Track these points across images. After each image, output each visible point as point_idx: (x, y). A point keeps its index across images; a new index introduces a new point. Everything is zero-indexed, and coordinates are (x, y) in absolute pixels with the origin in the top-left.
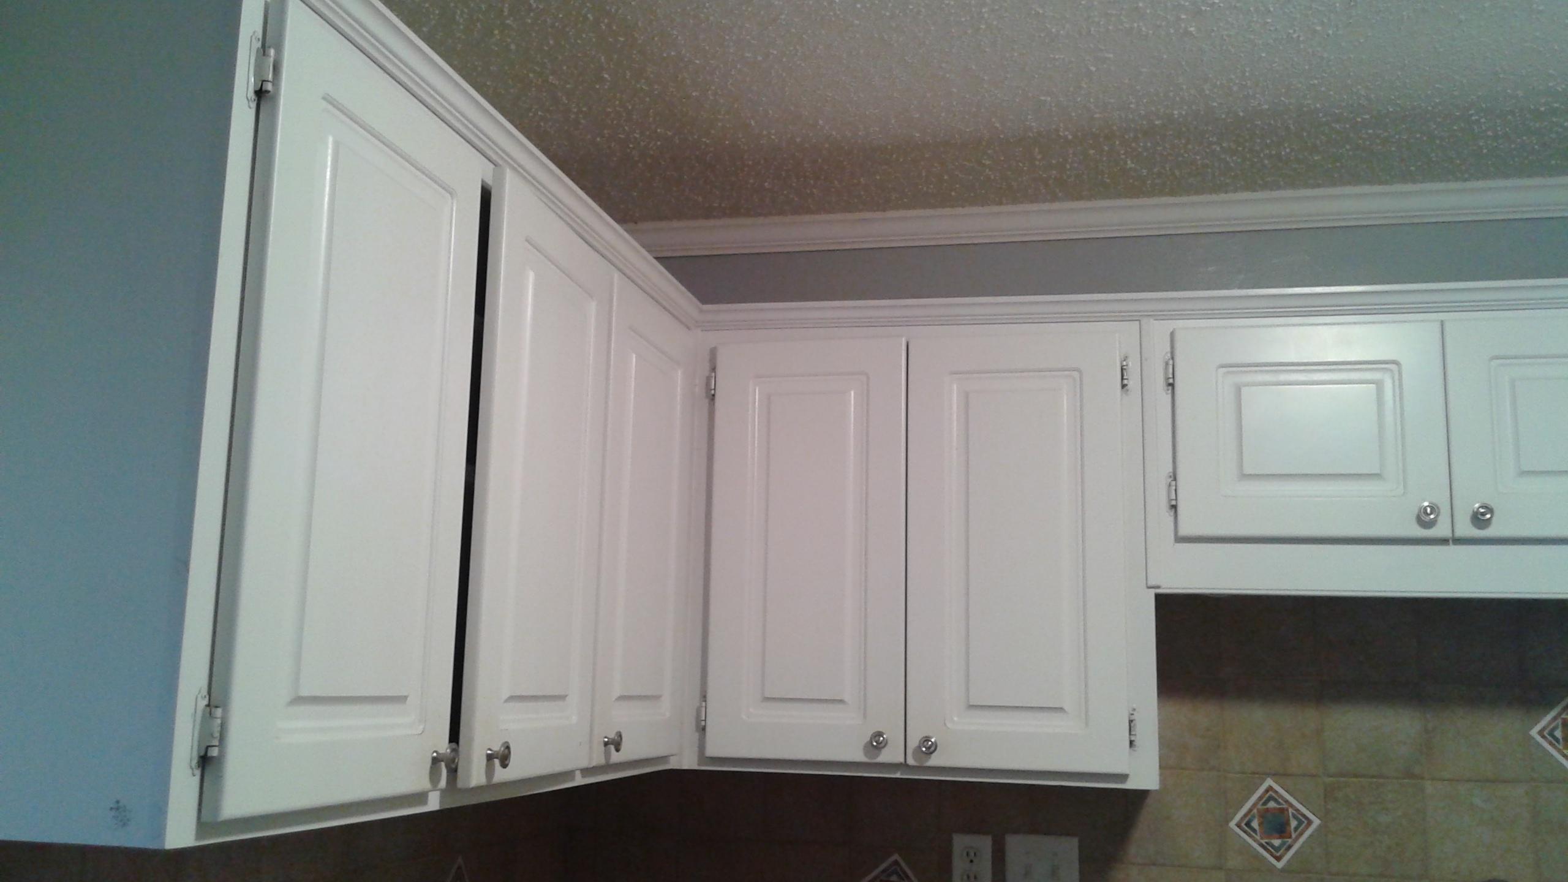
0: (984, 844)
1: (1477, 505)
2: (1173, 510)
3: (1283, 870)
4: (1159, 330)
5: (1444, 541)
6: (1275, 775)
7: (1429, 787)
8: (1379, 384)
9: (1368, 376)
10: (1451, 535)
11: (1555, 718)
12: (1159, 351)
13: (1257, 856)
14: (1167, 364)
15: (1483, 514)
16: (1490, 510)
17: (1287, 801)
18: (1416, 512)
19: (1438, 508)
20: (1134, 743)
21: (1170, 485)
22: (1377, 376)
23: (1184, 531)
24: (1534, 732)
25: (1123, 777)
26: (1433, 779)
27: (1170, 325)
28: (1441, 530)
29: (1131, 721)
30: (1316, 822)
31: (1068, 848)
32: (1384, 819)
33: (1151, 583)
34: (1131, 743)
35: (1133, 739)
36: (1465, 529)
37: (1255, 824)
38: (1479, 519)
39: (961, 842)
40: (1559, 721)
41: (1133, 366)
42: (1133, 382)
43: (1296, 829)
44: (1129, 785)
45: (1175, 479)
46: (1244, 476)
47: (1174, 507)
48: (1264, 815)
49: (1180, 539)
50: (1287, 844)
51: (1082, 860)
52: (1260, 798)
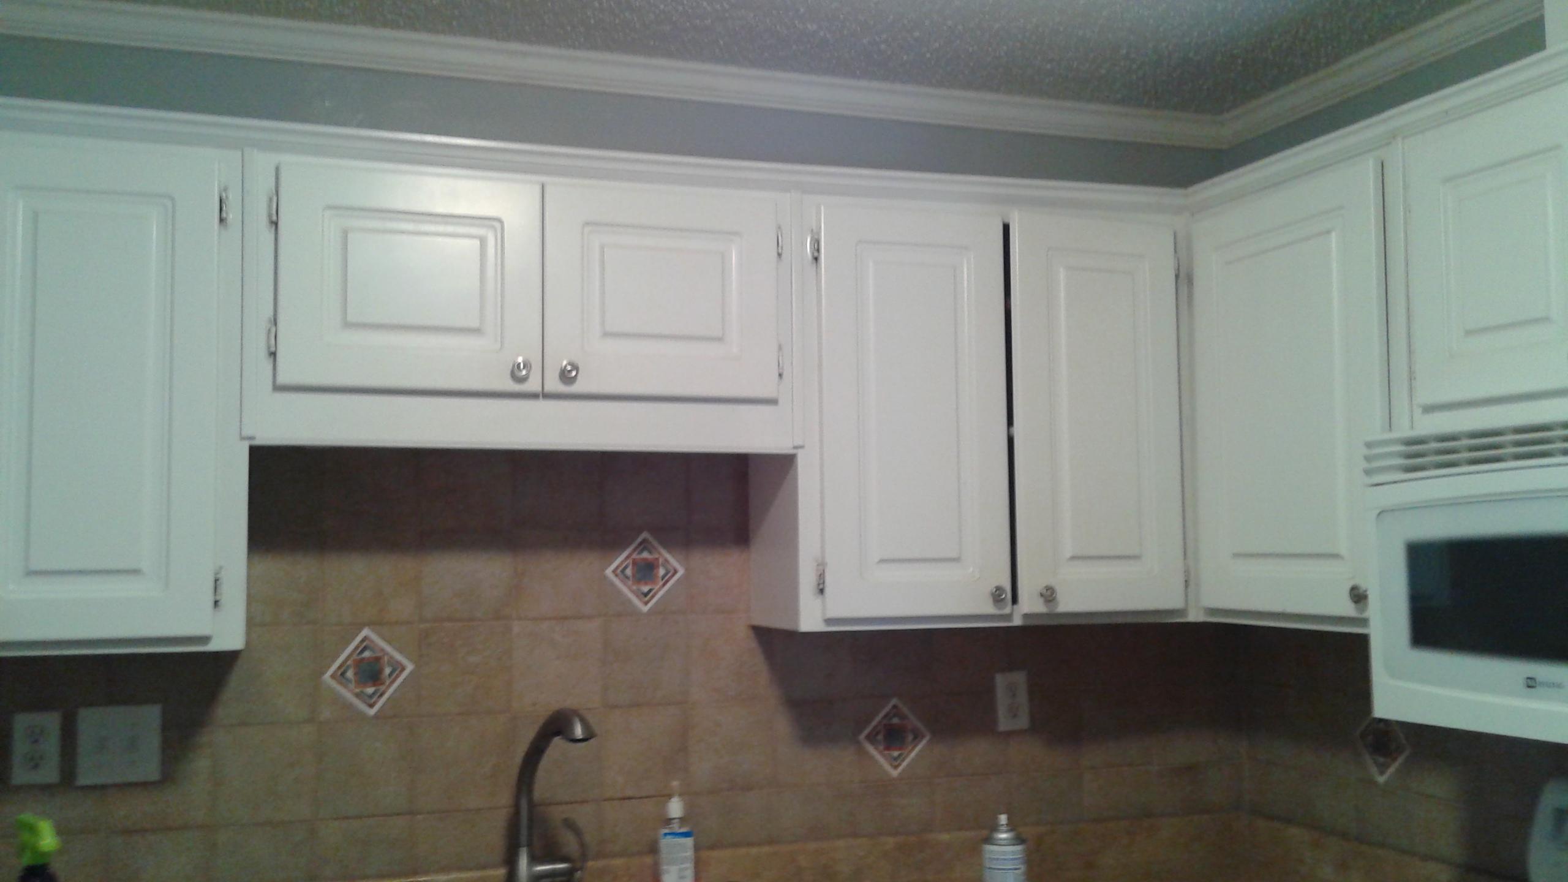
0: (51, 721)
1: (565, 363)
2: (272, 356)
3: (376, 716)
4: (262, 163)
5: (534, 396)
6: (370, 624)
7: (516, 627)
8: (483, 241)
9: (473, 231)
10: (540, 389)
11: (627, 557)
12: (262, 185)
13: (350, 706)
14: (271, 200)
15: (570, 371)
16: (576, 368)
17: (382, 650)
18: (511, 367)
19: (530, 366)
20: (219, 603)
21: (269, 330)
22: (481, 232)
23: (283, 379)
24: (609, 572)
25: (205, 639)
26: (520, 619)
27: (274, 158)
28: (533, 385)
29: (216, 580)
30: (410, 667)
31: (150, 716)
32: (473, 659)
33: (247, 432)
34: (216, 603)
35: (218, 598)
36: (554, 384)
37: (350, 674)
38: (566, 377)
39: (22, 722)
40: (630, 561)
41: (233, 198)
42: (232, 215)
43: (390, 675)
44: (212, 647)
45: (276, 324)
46: (347, 325)
47: (273, 355)
48: (359, 663)
49: (278, 388)
50: (381, 691)
51: (165, 728)
52: (357, 648)
